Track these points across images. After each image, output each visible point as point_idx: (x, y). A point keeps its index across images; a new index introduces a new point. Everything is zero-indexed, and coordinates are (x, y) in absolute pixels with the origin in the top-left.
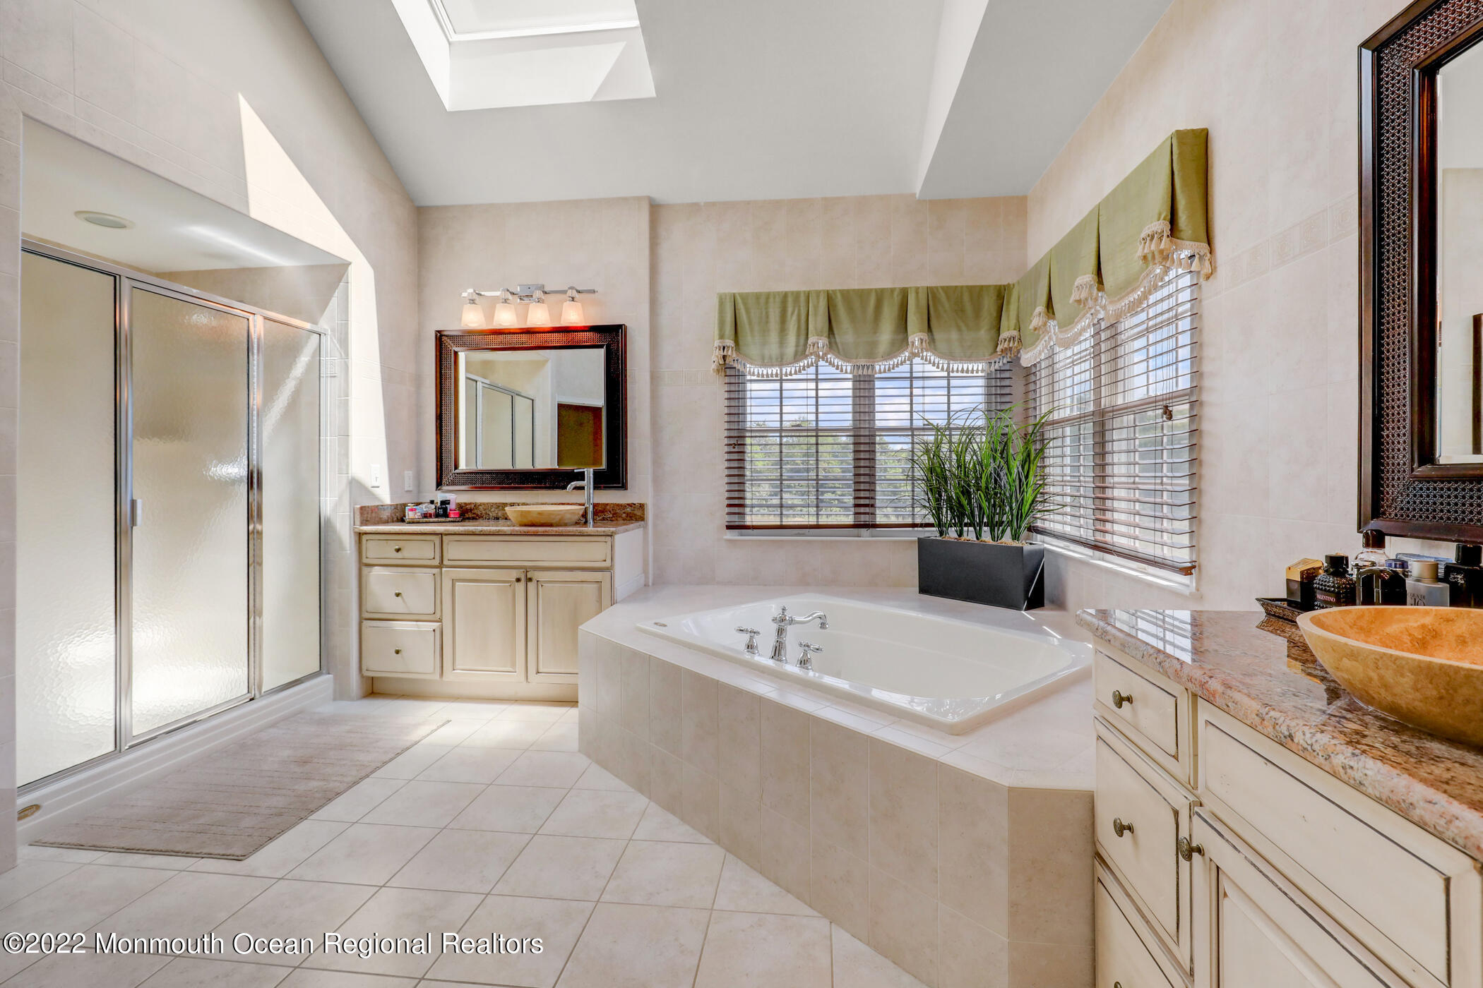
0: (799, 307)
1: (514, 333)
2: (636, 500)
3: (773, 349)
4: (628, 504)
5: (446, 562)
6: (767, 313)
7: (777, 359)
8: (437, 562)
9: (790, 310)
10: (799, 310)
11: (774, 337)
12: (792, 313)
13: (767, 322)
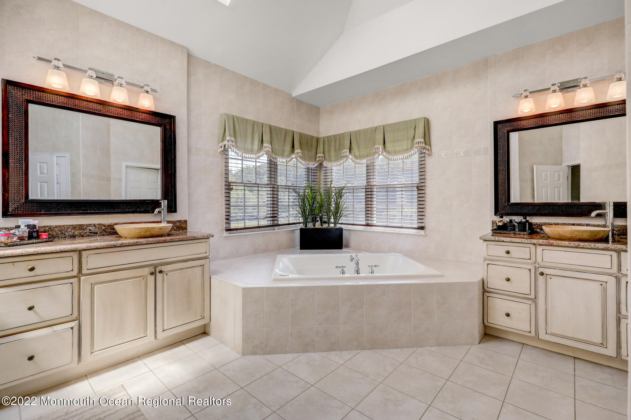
0: (259, 129)
1: (90, 102)
2: (182, 219)
3: (249, 146)
4: (177, 221)
5: (84, 271)
6: (247, 128)
7: (250, 150)
8: (75, 273)
9: (255, 129)
10: (259, 130)
11: (249, 140)
12: (257, 131)
13: (246, 132)
